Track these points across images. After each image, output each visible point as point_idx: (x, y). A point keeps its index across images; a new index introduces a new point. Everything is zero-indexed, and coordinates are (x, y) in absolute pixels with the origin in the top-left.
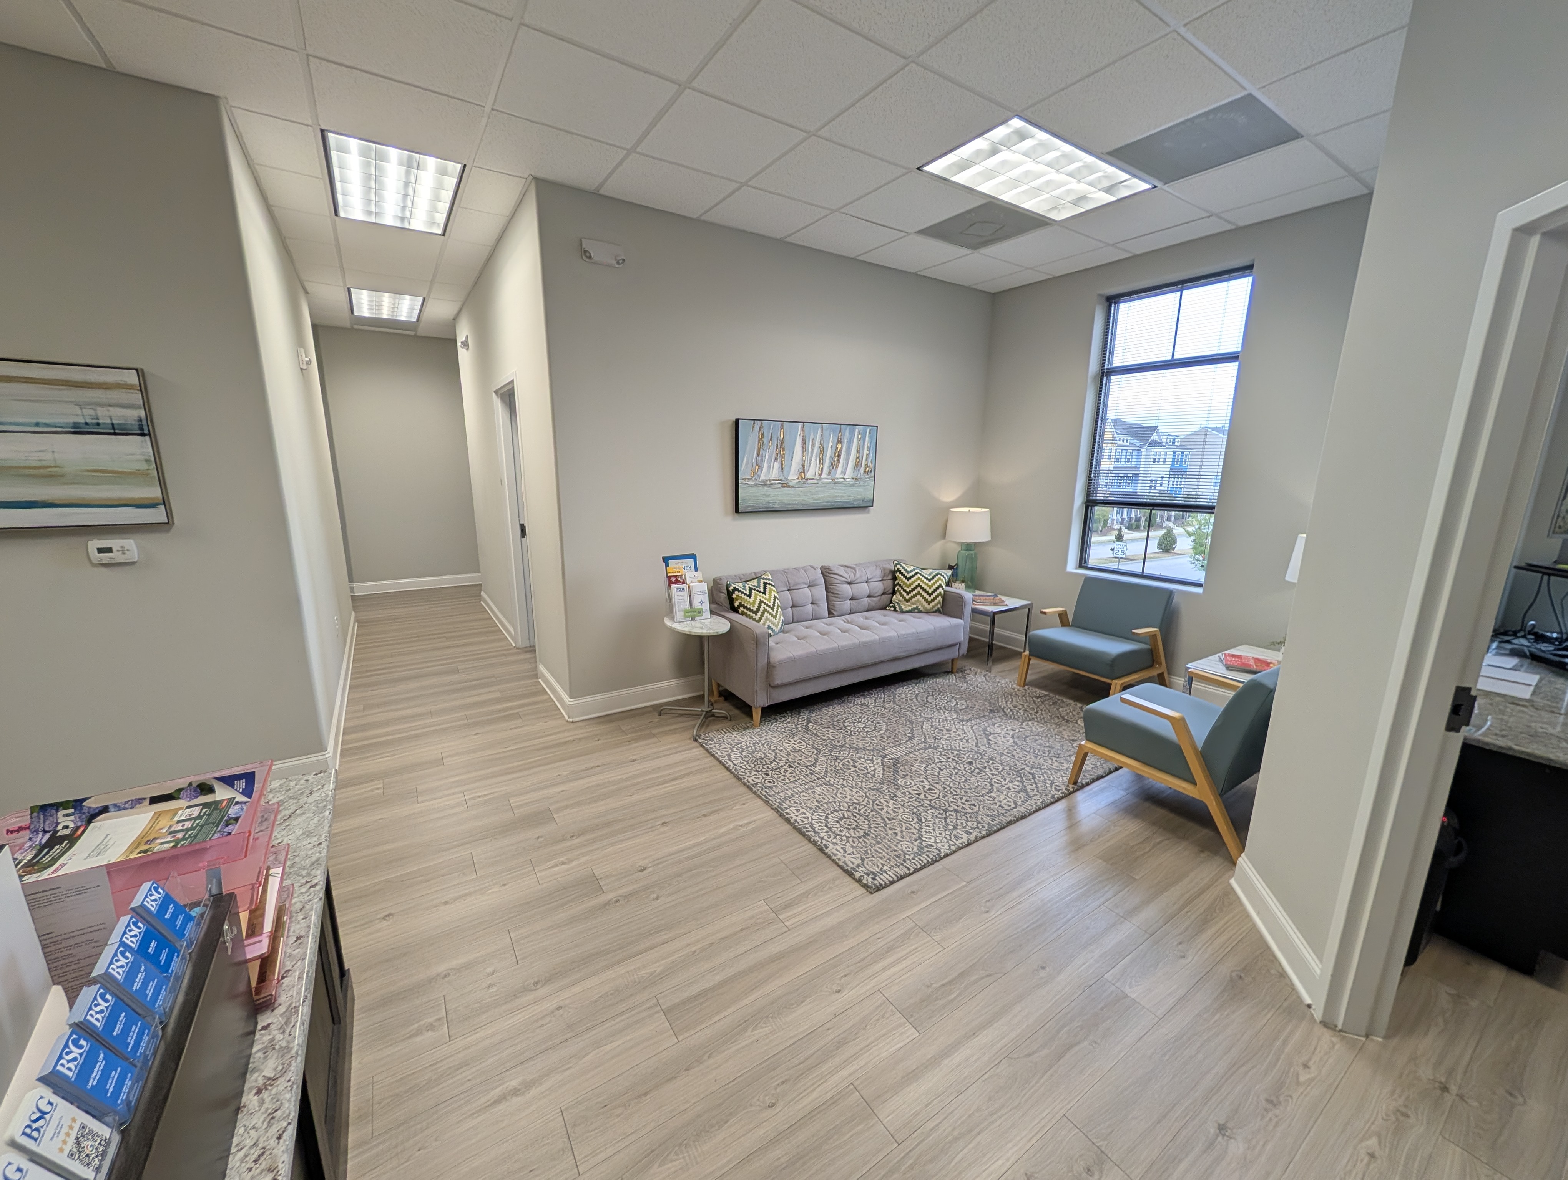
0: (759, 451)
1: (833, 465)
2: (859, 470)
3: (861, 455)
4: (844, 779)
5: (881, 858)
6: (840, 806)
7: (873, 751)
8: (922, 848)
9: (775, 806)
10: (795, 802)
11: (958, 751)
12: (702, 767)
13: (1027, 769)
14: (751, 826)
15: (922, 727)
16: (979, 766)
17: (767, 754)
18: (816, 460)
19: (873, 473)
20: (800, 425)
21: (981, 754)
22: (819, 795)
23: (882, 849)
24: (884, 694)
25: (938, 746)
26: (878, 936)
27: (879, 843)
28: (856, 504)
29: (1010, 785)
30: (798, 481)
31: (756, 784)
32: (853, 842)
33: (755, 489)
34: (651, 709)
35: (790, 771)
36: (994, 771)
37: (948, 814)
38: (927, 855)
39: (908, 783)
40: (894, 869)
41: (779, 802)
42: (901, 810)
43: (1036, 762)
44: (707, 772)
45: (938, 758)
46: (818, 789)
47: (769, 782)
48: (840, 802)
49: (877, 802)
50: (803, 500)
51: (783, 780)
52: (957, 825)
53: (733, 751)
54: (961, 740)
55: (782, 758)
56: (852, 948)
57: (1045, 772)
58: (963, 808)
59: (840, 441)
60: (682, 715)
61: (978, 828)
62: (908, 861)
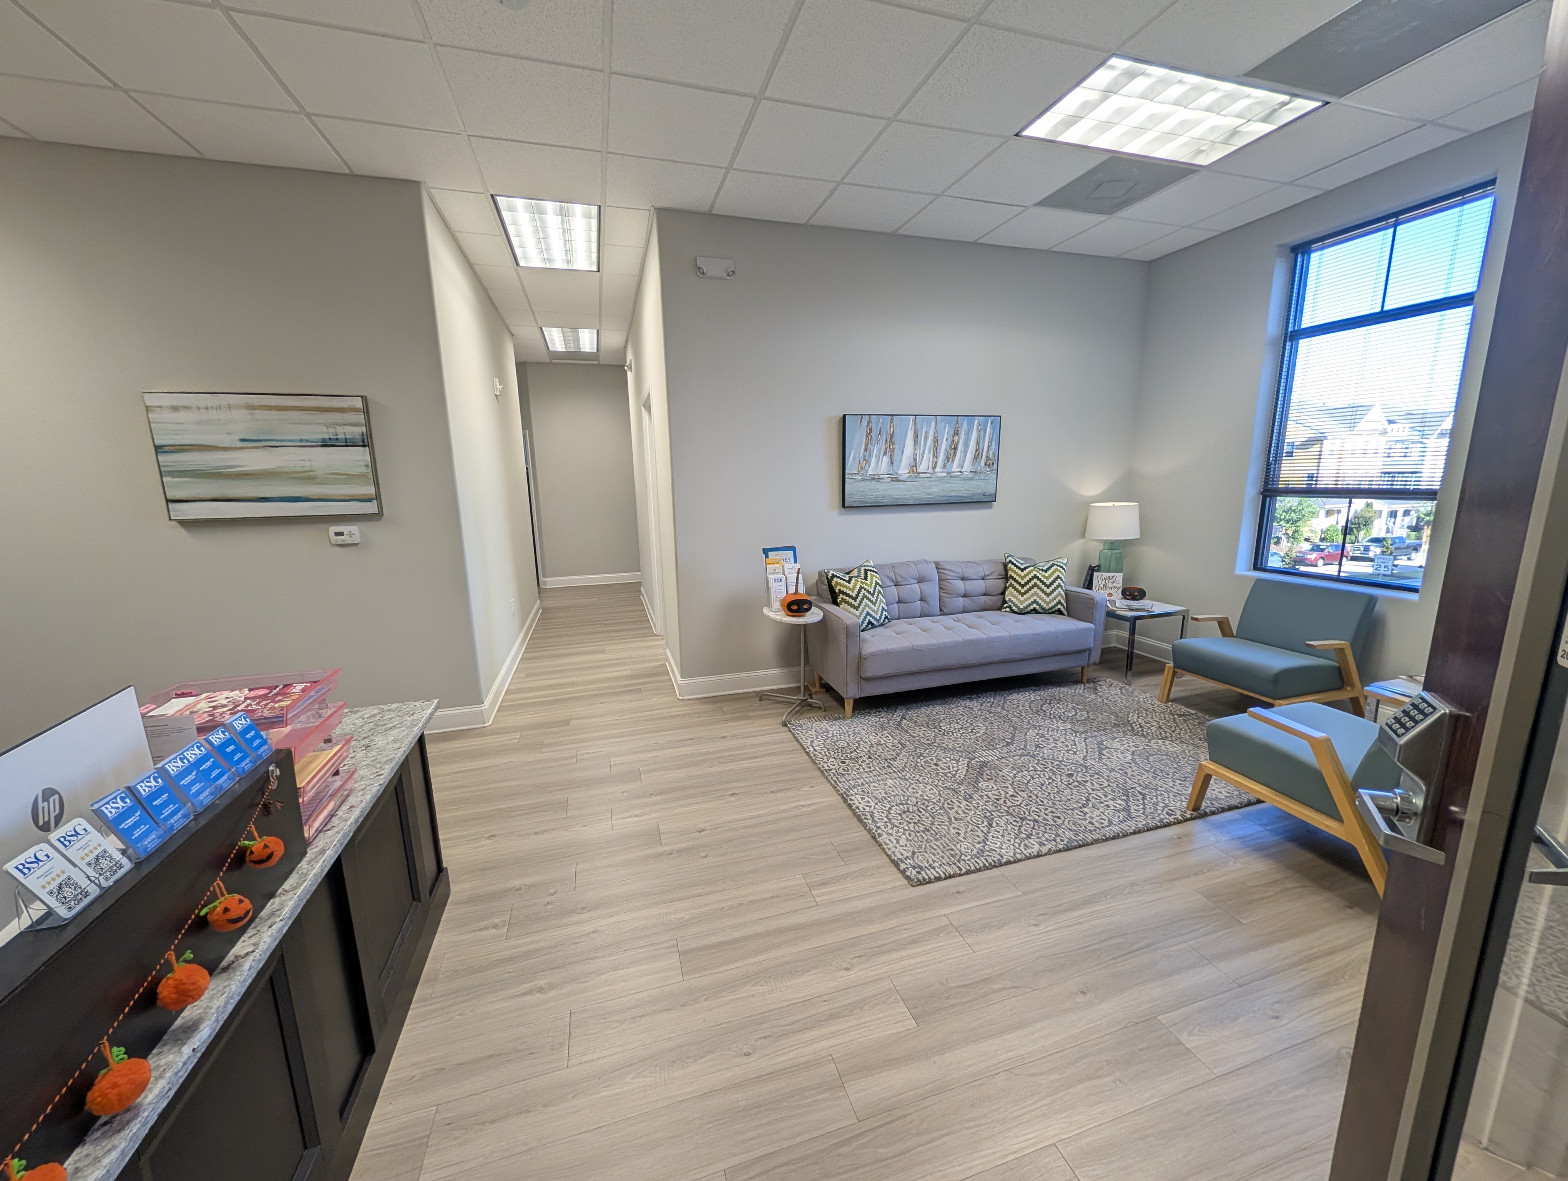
0: (866, 445)
1: (949, 458)
2: (979, 462)
3: (981, 446)
4: (920, 776)
5: (934, 854)
6: (908, 800)
7: (962, 752)
8: (983, 852)
9: (841, 792)
10: (863, 791)
11: (1060, 761)
12: (784, 749)
13: (1139, 789)
14: (813, 807)
15: (1026, 734)
16: (1079, 779)
17: (851, 744)
18: (930, 453)
19: (995, 465)
20: (912, 418)
21: (1086, 768)
22: (890, 787)
23: (938, 846)
24: (994, 699)
25: (1038, 754)
26: (906, 927)
27: (937, 840)
28: (975, 499)
29: (1111, 803)
30: (908, 475)
31: (830, 770)
32: (910, 835)
33: (862, 484)
34: (755, 694)
35: (868, 762)
36: (1096, 786)
37: (1024, 823)
38: (986, 859)
39: (990, 787)
40: (945, 867)
41: (847, 789)
42: (973, 812)
43: (1154, 783)
44: (787, 754)
45: (1033, 766)
46: (891, 781)
47: (843, 769)
48: (909, 796)
49: (949, 801)
50: (915, 494)
51: (858, 769)
52: (1031, 834)
53: (818, 738)
54: (1068, 751)
55: (865, 748)
56: (874, 933)
57: (1161, 794)
58: (1044, 819)
59: (956, 433)
60: (781, 702)
61: (1055, 841)
62: (962, 862)
